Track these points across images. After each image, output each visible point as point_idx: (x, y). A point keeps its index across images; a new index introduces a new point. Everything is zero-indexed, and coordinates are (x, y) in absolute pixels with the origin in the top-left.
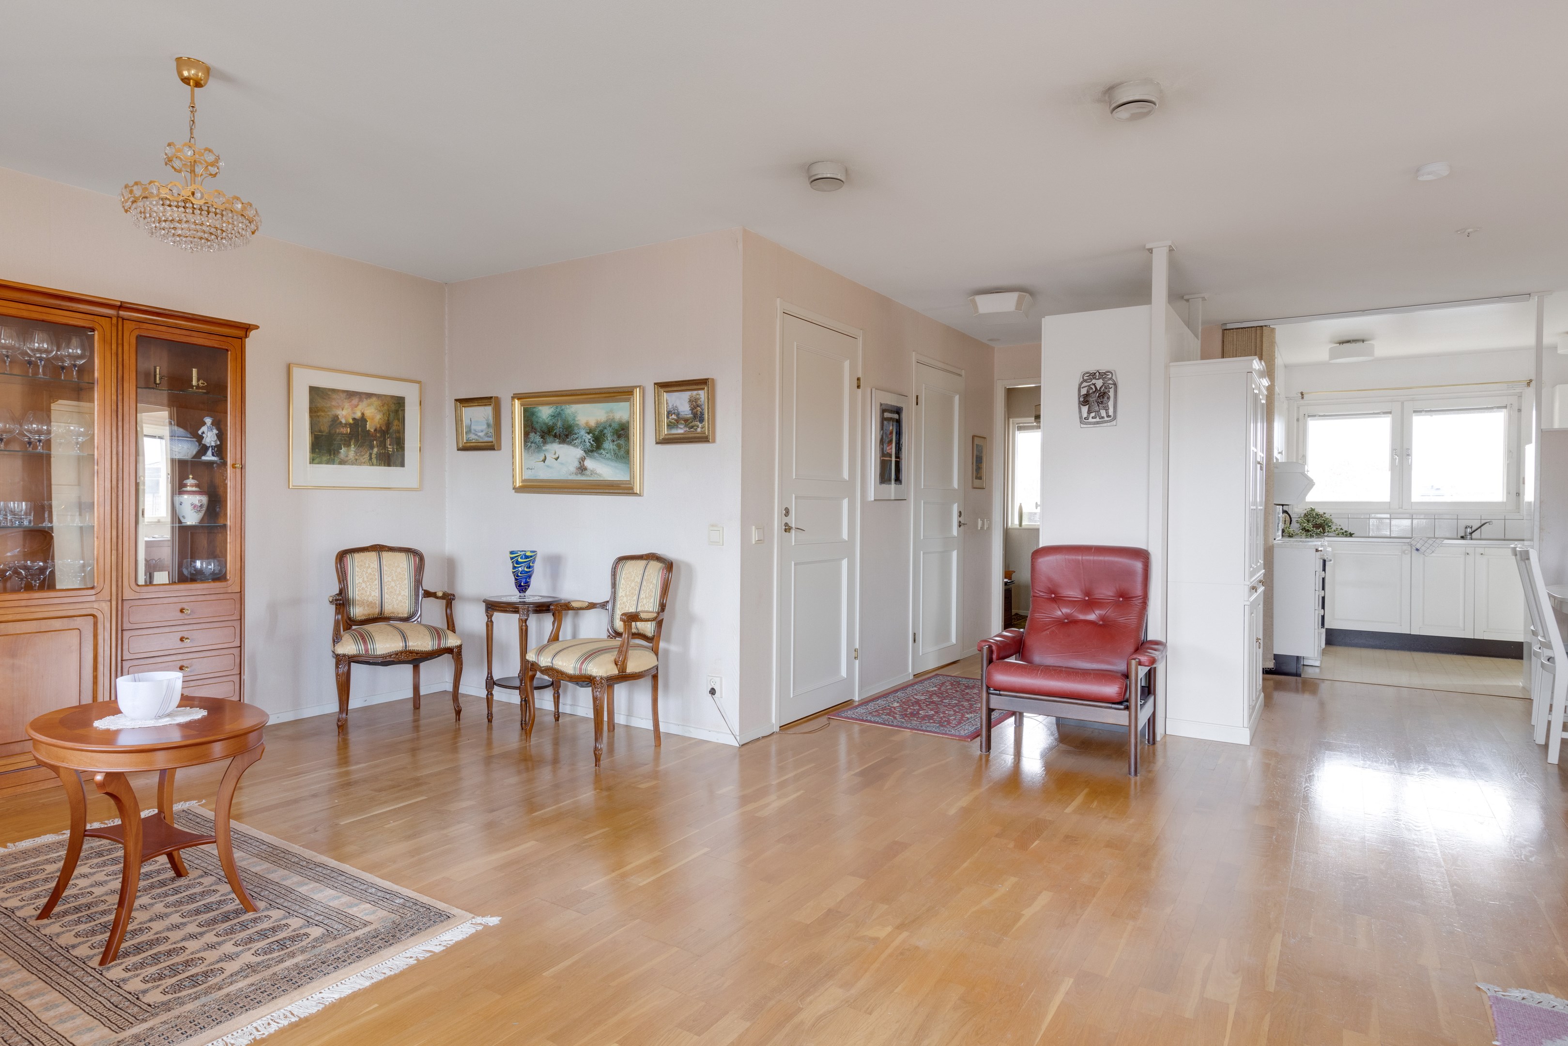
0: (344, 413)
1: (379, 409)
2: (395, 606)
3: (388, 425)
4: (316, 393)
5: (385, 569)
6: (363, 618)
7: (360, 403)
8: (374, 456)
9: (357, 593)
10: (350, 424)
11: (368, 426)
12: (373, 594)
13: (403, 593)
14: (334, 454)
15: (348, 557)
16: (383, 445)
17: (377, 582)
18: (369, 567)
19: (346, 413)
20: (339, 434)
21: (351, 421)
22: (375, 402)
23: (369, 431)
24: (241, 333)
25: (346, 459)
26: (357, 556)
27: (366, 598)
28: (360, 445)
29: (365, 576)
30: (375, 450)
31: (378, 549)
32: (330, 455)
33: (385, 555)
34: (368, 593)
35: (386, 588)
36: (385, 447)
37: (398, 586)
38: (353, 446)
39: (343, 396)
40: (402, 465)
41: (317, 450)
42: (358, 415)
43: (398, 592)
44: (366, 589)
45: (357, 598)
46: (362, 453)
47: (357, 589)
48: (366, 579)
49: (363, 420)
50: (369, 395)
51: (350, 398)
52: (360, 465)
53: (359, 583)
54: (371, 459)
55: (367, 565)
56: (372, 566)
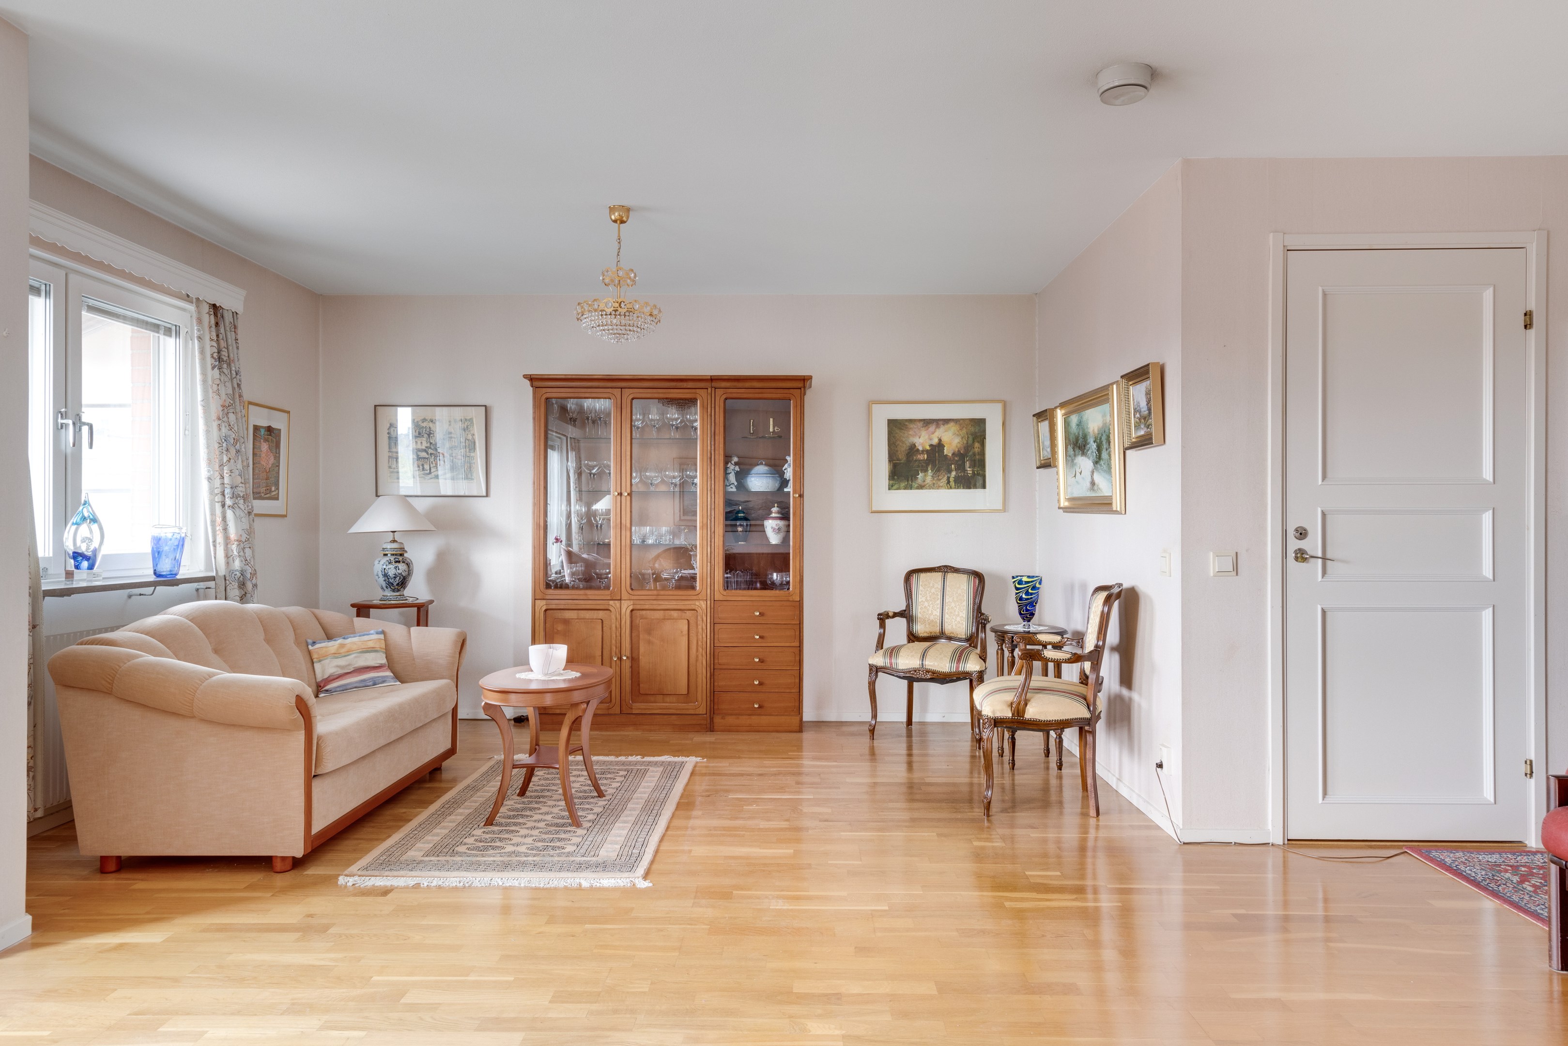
0: (921, 440)
1: (957, 433)
2: (954, 627)
3: (968, 448)
4: (895, 426)
5: (948, 589)
6: (926, 635)
7: (937, 430)
8: (952, 479)
9: (919, 610)
10: (927, 451)
11: (945, 451)
12: (935, 613)
13: (961, 614)
14: (912, 480)
15: (915, 576)
16: (961, 467)
17: (939, 602)
18: (933, 586)
19: (923, 440)
20: (916, 461)
21: (928, 448)
22: (953, 428)
23: (946, 455)
24: (800, 385)
25: (923, 484)
26: (923, 576)
27: (927, 616)
28: (937, 471)
29: (928, 595)
30: (954, 474)
31: (946, 569)
32: (908, 481)
33: (950, 576)
34: (930, 612)
35: (946, 608)
36: (964, 470)
37: (958, 607)
38: (930, 471)
39: (920, 424)
40: (984, 487)
41: (896, 477)
42: (935, 441)
43: (957, 613)
44: (928, 607)
45: (919, 615)
46: (940, 477)
47: (919, 608)
48: (928, 598)
49: (940, 446)
50: (946, 421)
51: (927, 425)
52: (938, 489)
53: (922, 601)
54: (949, 482)
55: (931, 585)
56: (936, 586)
